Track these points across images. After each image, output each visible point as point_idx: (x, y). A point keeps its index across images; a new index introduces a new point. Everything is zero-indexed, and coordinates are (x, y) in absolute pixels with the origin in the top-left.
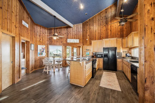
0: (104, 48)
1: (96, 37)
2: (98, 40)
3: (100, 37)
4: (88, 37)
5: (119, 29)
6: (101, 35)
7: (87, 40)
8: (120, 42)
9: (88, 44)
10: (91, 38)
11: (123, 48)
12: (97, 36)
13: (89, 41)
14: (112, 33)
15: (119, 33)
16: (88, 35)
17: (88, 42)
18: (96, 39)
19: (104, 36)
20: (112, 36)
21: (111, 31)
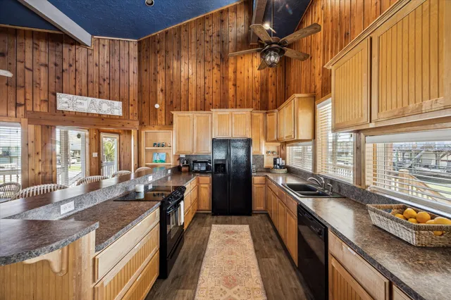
0: (213, 140)
1: (188, 101)
2: (197, 110)
3: (203, 100)
4: (160, 96)
5: (257, 84)
6: (206, 96)
7: (157, 106)
8: (261, 124)
9: (159, 122)
10: (172, 102)
11: (266, 141)
12: (194, 96)
13: (163, 112)
14: (238, 94)
15: (258, 96)
16: (159, 89)
17: (159, 117)
18: (188, 106)
19: (216, 98)
20: (238, 103)
21: (235, 85)
